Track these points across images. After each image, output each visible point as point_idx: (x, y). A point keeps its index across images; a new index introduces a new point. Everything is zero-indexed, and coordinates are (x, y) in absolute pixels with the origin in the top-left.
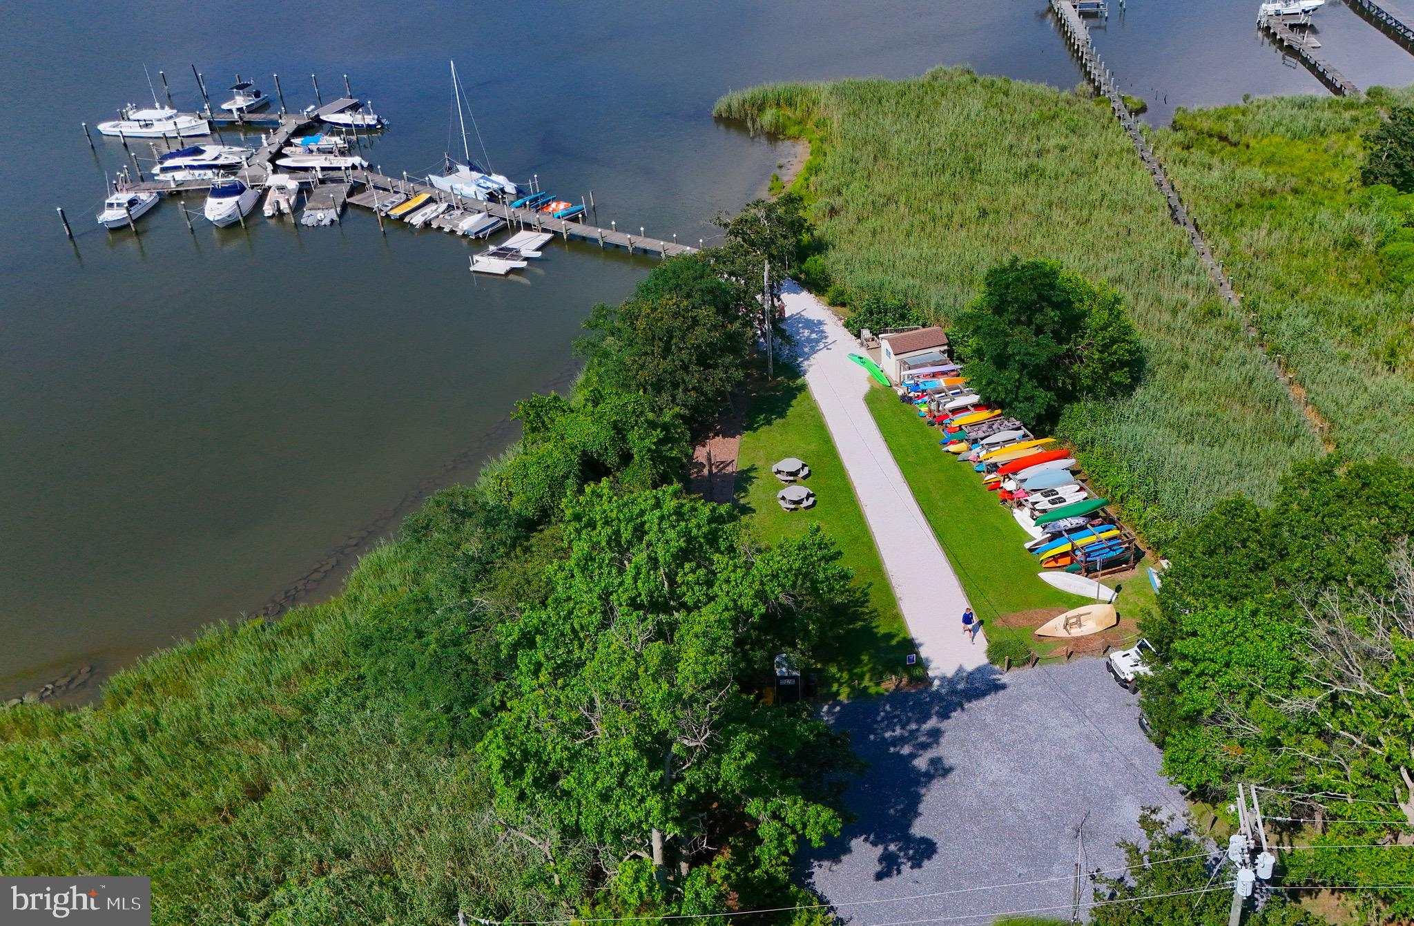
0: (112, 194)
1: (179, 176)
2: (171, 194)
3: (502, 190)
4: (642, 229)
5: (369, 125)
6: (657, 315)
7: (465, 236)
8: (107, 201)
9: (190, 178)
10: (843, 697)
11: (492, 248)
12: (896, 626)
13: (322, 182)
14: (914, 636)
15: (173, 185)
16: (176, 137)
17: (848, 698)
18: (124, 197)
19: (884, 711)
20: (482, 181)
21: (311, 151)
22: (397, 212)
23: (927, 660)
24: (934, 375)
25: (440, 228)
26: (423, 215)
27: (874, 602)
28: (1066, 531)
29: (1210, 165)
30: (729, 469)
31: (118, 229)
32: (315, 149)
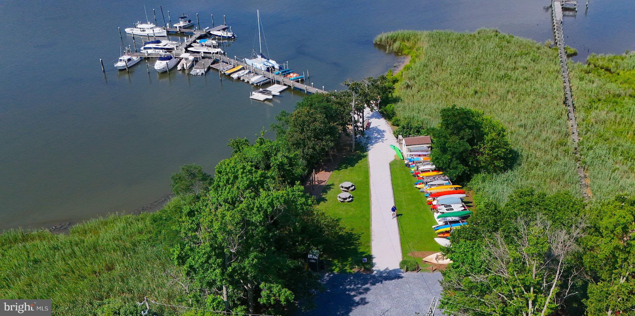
0: (122, 56)
1: (150, 51)
2: (145, 59)
3: (273, 67)
4: (323, 87)
5: (229, 37)
6: (299, 115)
7: (253, 84)
8: (120, 59)
9: (154, 52)
10: (335, 272)
11: (261, 90)
12: (367, 250)
13: (203, 58)
14: (373, 254)
15: (146, 55)
16: (153, 36)
17: (337, 272)
18: (126, 57)
19: (350, 279)
20: (266, 62)
21: (203, 46)
22: (229, 72)
23: (375, 264)
24: (419, 156)
25: (244, 80)
26: (238, 74)
27: (362, 240)
28: (449, 222)
29: (593, 81)
30: (323, 184)
31: (122, 70)
32: (204, 45)
